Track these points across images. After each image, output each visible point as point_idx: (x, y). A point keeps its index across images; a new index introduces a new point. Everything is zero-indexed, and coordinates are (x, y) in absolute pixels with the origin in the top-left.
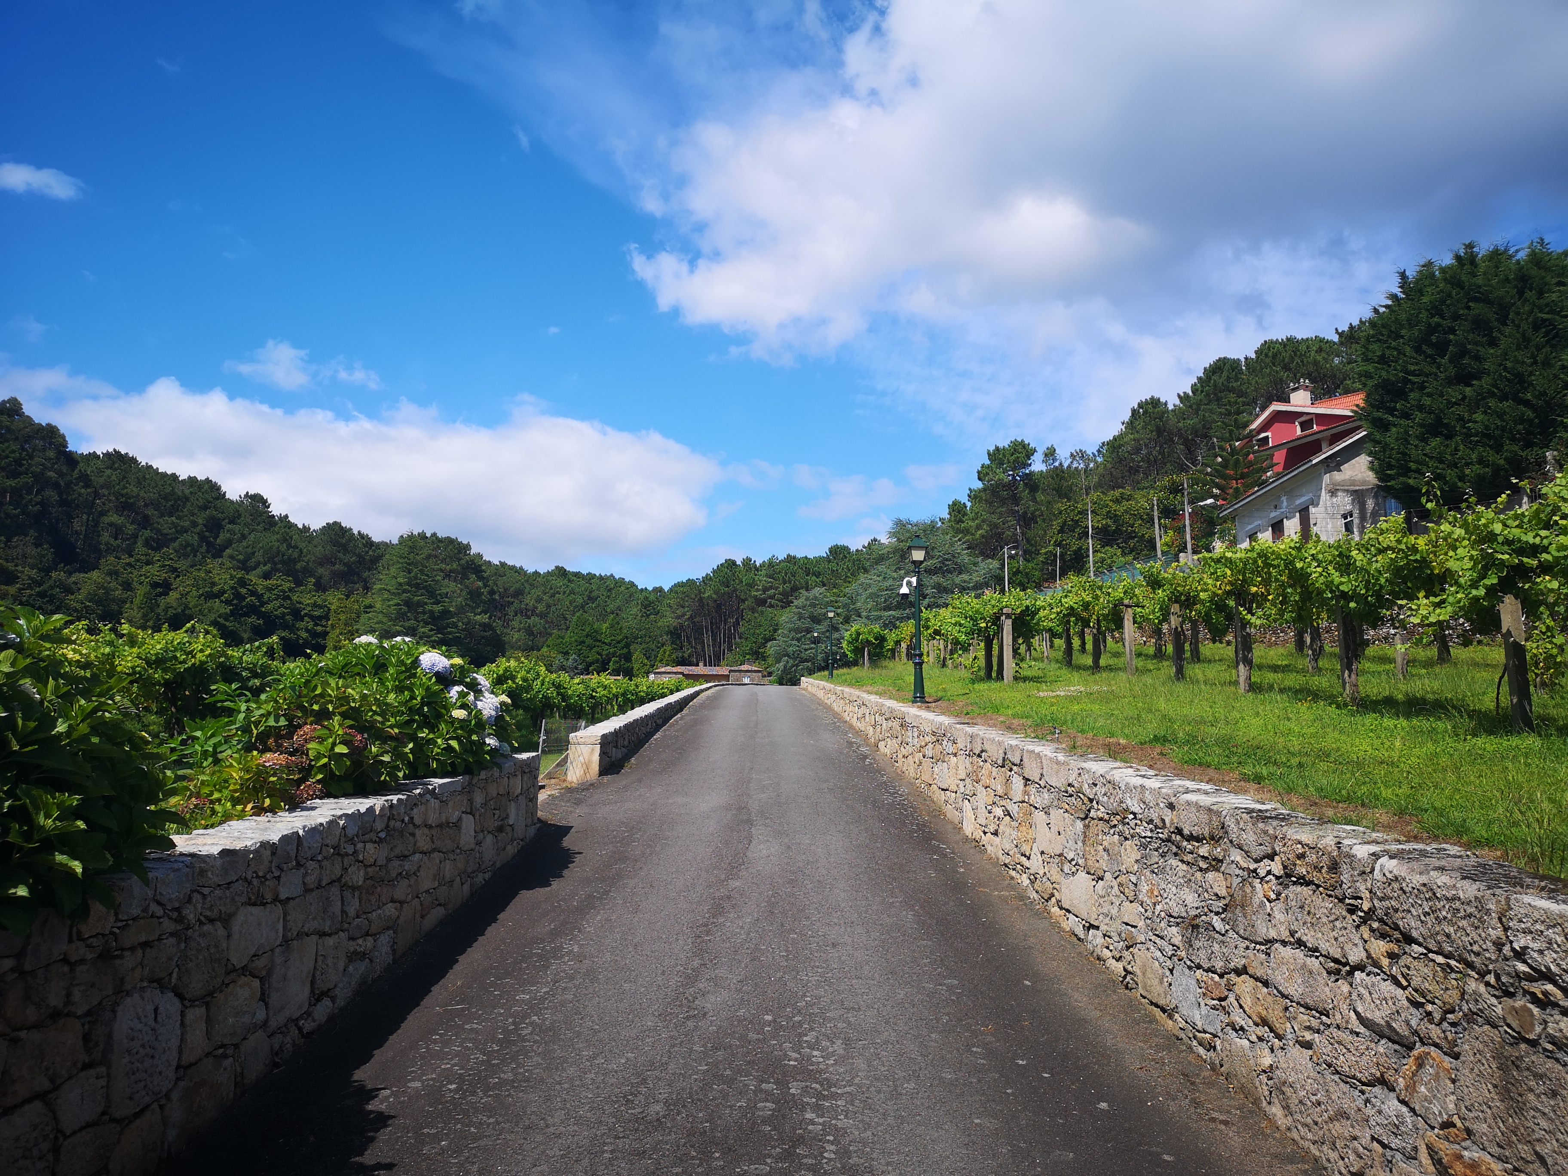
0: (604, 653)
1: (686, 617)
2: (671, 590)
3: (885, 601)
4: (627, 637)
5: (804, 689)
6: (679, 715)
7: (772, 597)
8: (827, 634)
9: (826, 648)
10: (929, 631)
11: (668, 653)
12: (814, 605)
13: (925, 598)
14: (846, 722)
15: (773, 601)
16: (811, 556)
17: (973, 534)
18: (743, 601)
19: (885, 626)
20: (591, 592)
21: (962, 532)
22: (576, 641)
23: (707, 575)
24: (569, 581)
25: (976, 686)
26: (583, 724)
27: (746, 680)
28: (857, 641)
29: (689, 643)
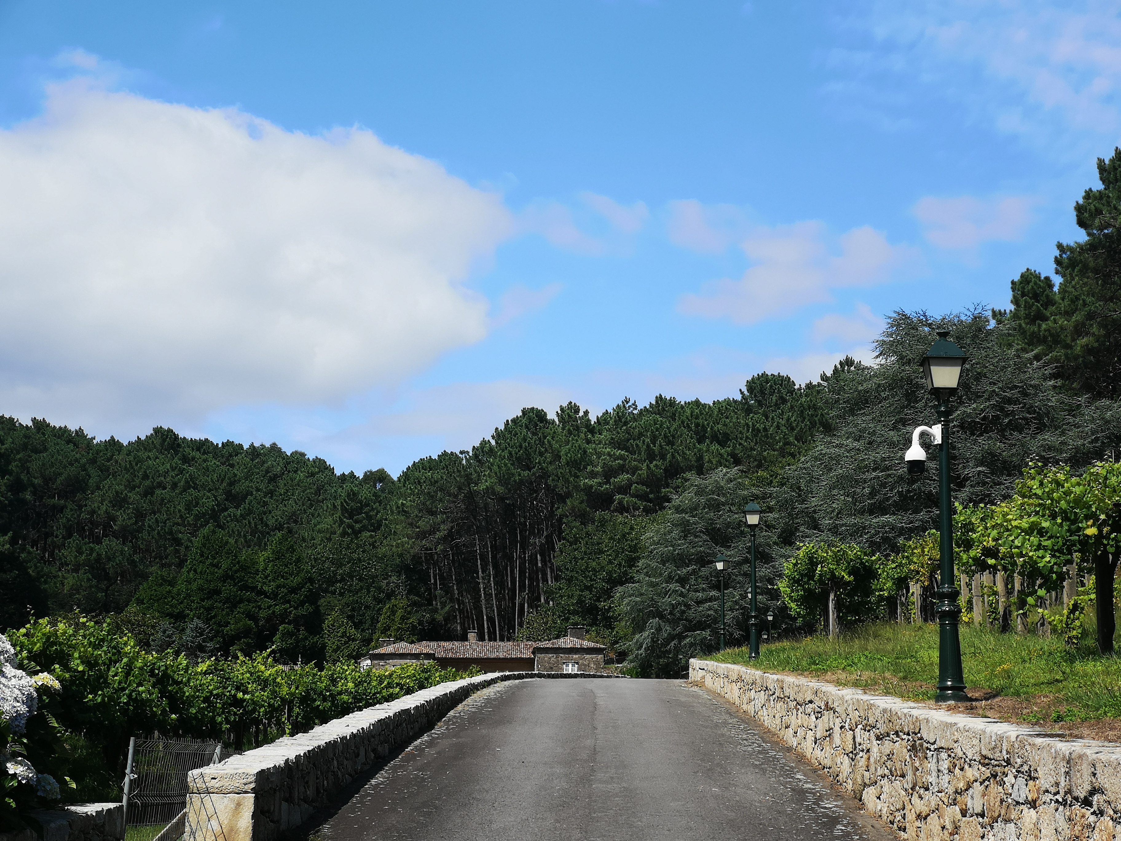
0: (263, 614)
1: (438, 535)
2: (406, 476)
3: (872, 494)
4: (311, 580)
5: (696, 684)
6: (425, 738)
7: (624, 490)
8: (746, 567)
9: (744, 597)
10: (972, 553)
11: (399, 613)
12: (716, 506)
13: (961, 485)
14: (789, 749)
15: (627, 499)
16: (707, 400)
17: (1068, 346)
18: (562, 499)
19: (874, 546)
20: (231, 484)
21: (1042, 341)
22: (201, 589)
23: (484, 443)
24: (185, 460)
25: (1078, 665)
26: (218, 750)
27: (570, 669)
28: (811, 577)
29: (447, 590)
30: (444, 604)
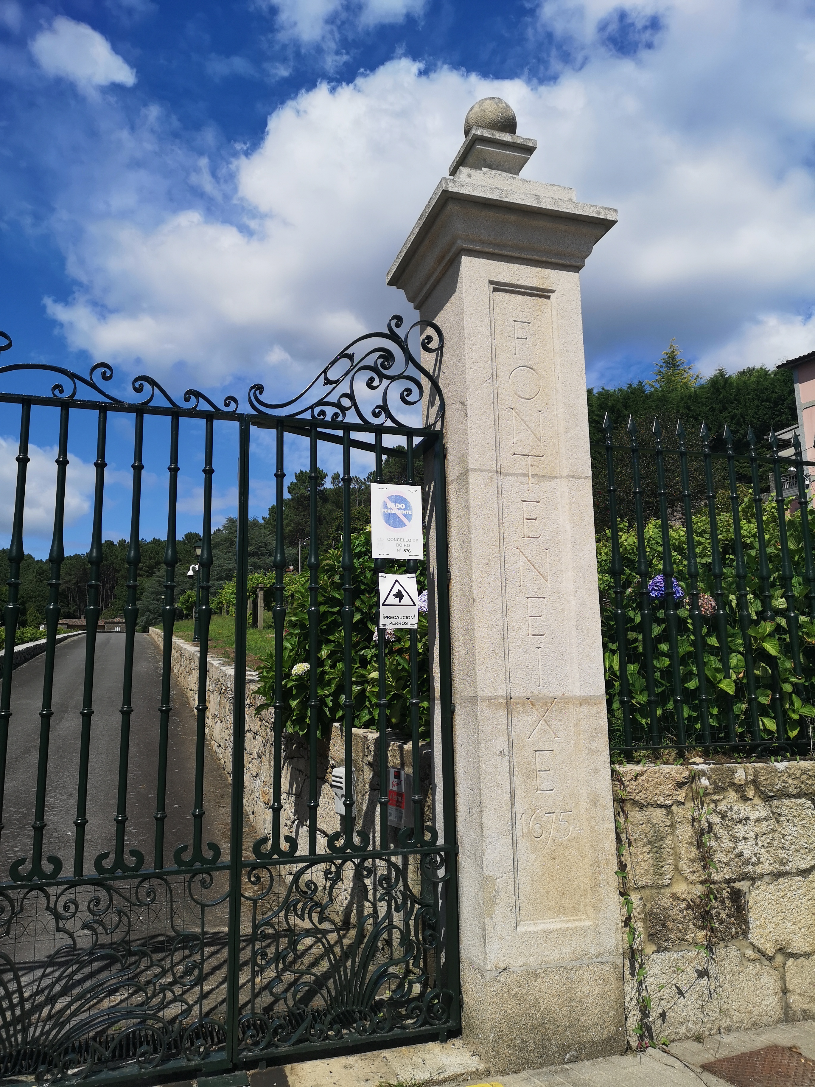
4: (23, 597)
5: (149, 635)
15: (141, 572)
18: (118, 571)
27: (118, 629)
28: (188, 602)
29: (75, 601)
30: (73, 606)
